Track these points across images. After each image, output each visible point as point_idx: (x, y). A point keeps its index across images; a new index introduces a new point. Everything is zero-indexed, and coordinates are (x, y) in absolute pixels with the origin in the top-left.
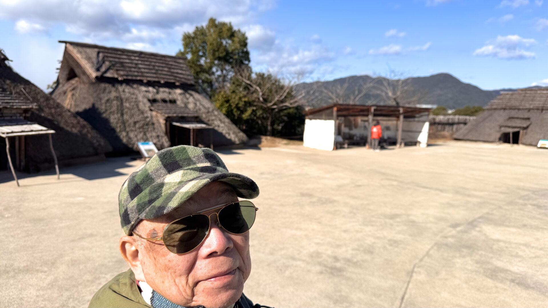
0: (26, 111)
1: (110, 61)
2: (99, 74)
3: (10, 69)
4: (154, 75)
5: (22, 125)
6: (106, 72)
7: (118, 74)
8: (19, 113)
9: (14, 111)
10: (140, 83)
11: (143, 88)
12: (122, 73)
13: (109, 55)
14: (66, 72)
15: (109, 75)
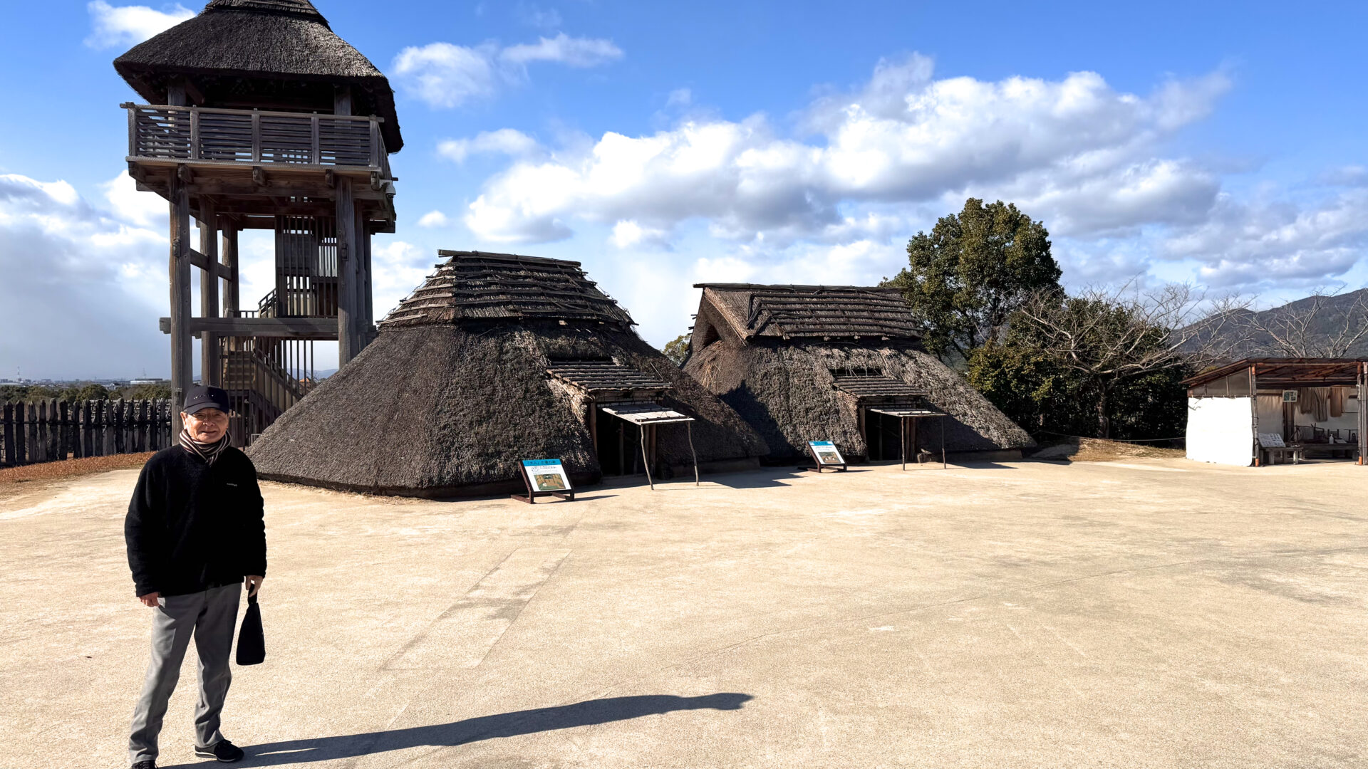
0: (659, 393)
1: (770, 310)
2: (752, 332)
3: (635, 335)
4: (844, 327)
5: (656, 411)
6: (763, 329)
7: (781, 331)
8: (651, 397)
9: (645, 394)
10: (819, 342)
11: (824, 352)
12: (788, 328)
13: (768, 299)
14: (703, 333)
15: (767, 333)
